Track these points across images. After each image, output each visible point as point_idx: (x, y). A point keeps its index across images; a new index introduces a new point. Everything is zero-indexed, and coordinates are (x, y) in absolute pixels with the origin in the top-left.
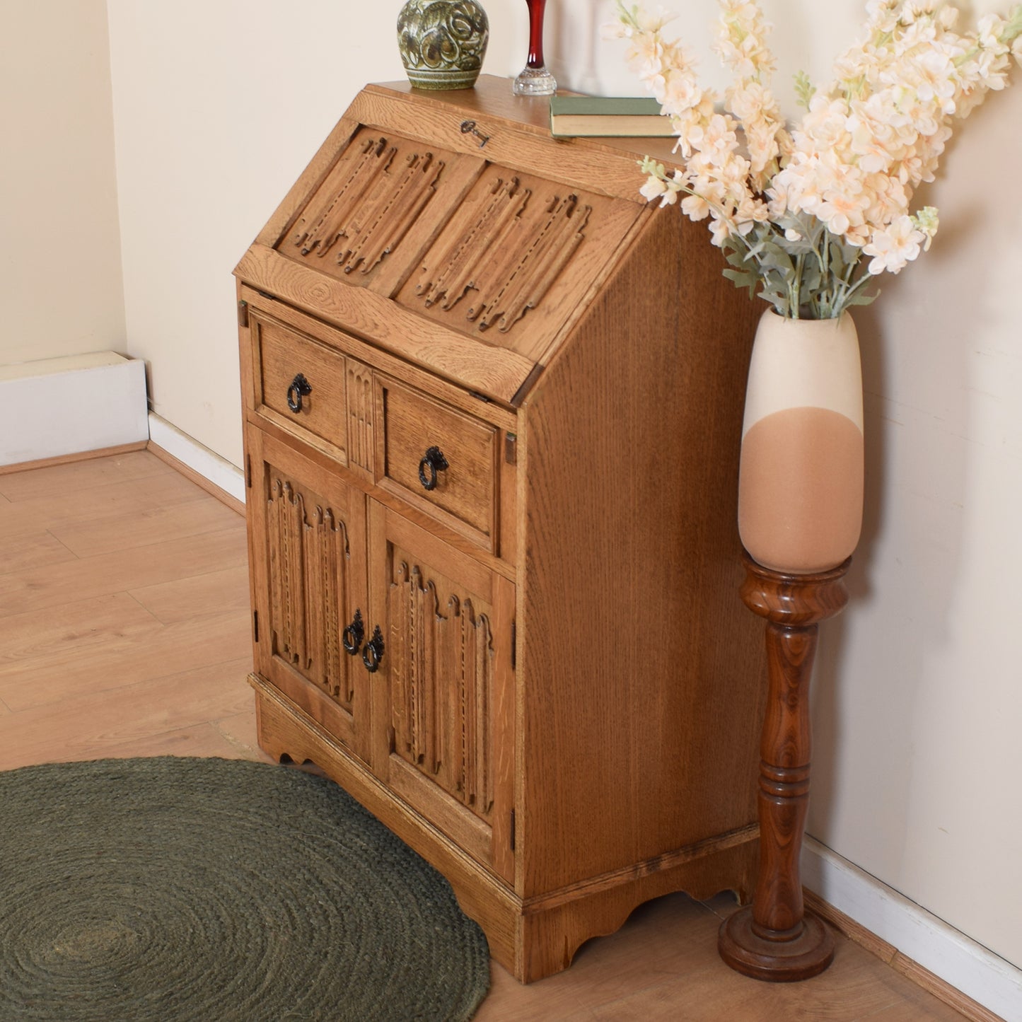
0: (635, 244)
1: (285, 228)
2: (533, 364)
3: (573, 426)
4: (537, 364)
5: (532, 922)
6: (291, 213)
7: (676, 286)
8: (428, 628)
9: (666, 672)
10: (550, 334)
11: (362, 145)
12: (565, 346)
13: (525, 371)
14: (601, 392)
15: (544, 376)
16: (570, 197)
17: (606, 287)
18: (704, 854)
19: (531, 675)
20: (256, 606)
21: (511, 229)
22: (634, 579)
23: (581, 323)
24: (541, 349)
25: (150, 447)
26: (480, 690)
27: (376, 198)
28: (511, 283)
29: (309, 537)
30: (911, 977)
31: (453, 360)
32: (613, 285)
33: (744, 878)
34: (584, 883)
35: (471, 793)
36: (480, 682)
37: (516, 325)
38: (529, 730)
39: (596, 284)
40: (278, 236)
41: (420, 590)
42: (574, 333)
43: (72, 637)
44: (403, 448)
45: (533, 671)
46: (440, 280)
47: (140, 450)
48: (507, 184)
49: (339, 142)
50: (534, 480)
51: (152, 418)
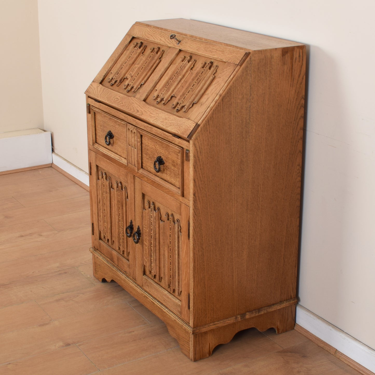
0: (234, 79)
1: (104, 76)
2: (196, 124)
3: (211, 147)
4: (197, 124)
5: (196, 337)
6: (107, 70)
7: (249, 95)
8: (157, 226)
9: (247, 242)
10: (202, 112)
11: (134, 44)
12: (208, 117)
13: (193, 126)
14: (221, 134)
15: (200, 128)
16: (210, 62)
17: (223, 95)
18: (262, 313)
19: (195, 241)
20: (93, 221)
21: (188, 75)
22: (234, 206)
23: (213, 108)
24: (199, 118)
25: (53, 166)
26: (176, 248)
27: (139, 64)
28: (188, 94)
29: (113, 193)
30: (342, 360)
31: (166, 123)
32: (225, 94)
33: (279, 324)
34: (216, 323)
35: (173, 288)
36: (176, 245)
37: (190, 110)
38: (195, 262)
39: (219, 94)
40: (102, 79)
41: (154, 211)
42: (211, 112)
43: (22, 236)
44: (148, 157)
45: (196, 240)
46: (162, 94)
47: (49, 167)
48: (187, 58)
49: (125, 43)
50: (196, 167)
51: (53, 154)
